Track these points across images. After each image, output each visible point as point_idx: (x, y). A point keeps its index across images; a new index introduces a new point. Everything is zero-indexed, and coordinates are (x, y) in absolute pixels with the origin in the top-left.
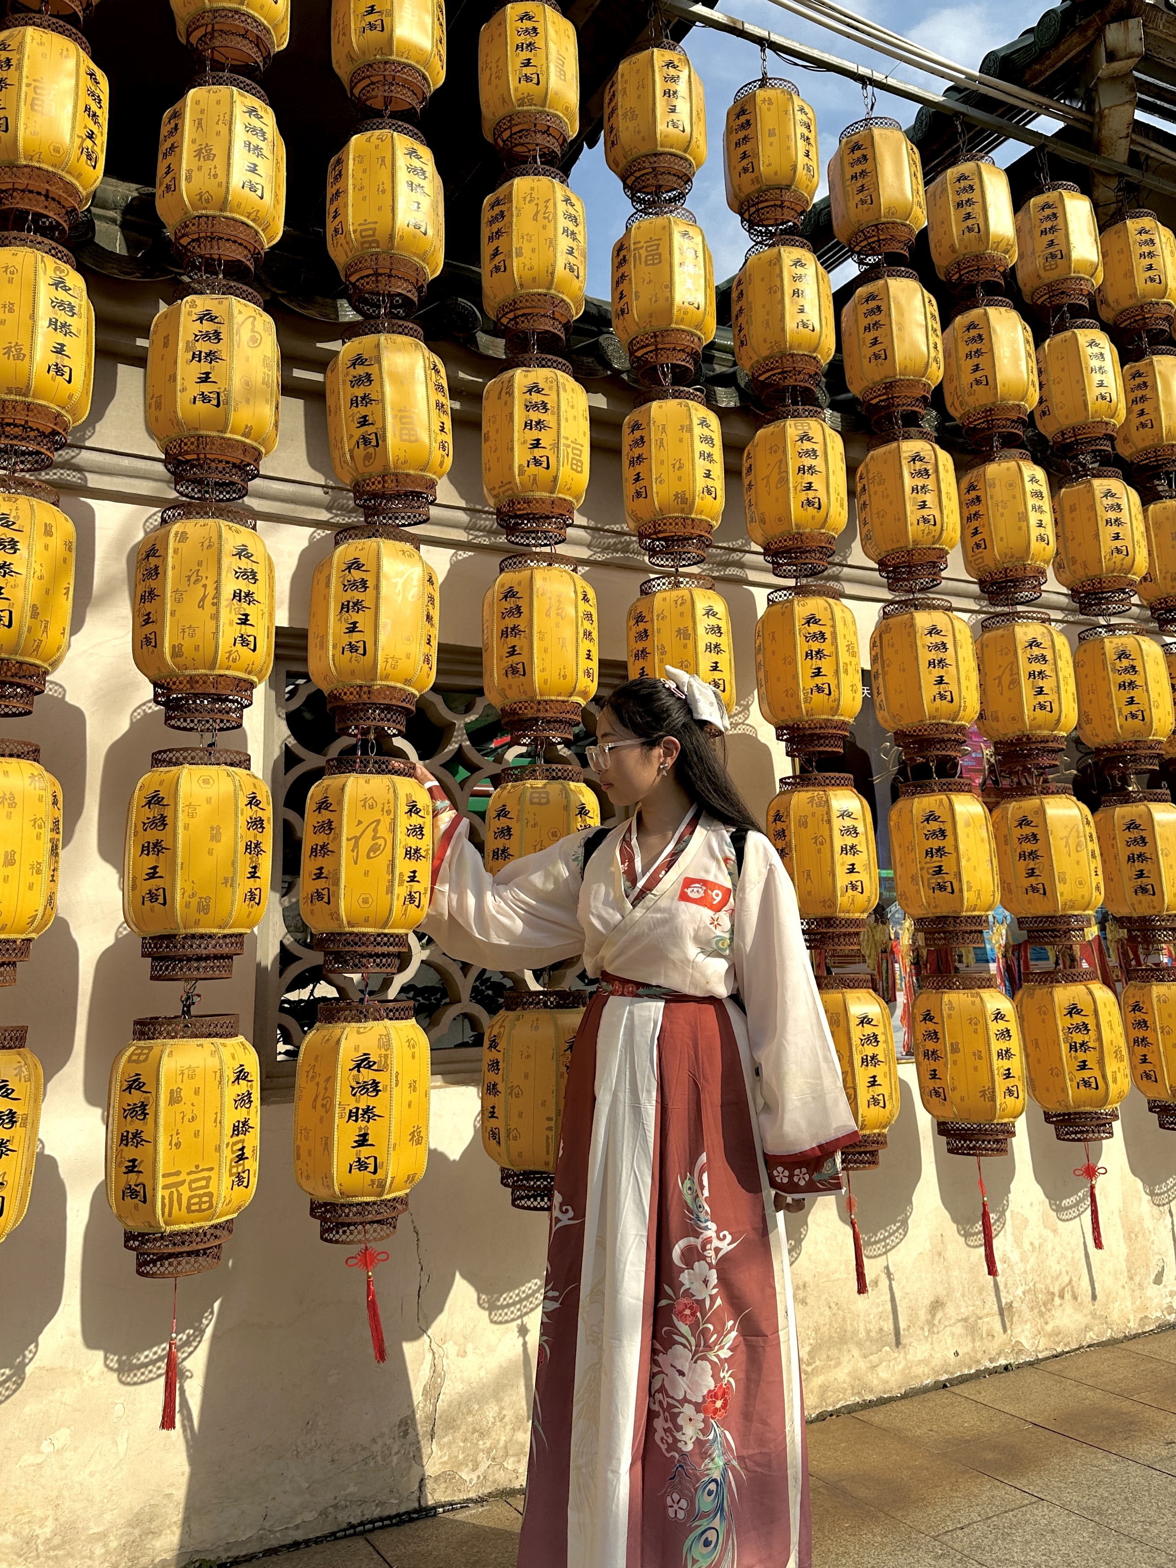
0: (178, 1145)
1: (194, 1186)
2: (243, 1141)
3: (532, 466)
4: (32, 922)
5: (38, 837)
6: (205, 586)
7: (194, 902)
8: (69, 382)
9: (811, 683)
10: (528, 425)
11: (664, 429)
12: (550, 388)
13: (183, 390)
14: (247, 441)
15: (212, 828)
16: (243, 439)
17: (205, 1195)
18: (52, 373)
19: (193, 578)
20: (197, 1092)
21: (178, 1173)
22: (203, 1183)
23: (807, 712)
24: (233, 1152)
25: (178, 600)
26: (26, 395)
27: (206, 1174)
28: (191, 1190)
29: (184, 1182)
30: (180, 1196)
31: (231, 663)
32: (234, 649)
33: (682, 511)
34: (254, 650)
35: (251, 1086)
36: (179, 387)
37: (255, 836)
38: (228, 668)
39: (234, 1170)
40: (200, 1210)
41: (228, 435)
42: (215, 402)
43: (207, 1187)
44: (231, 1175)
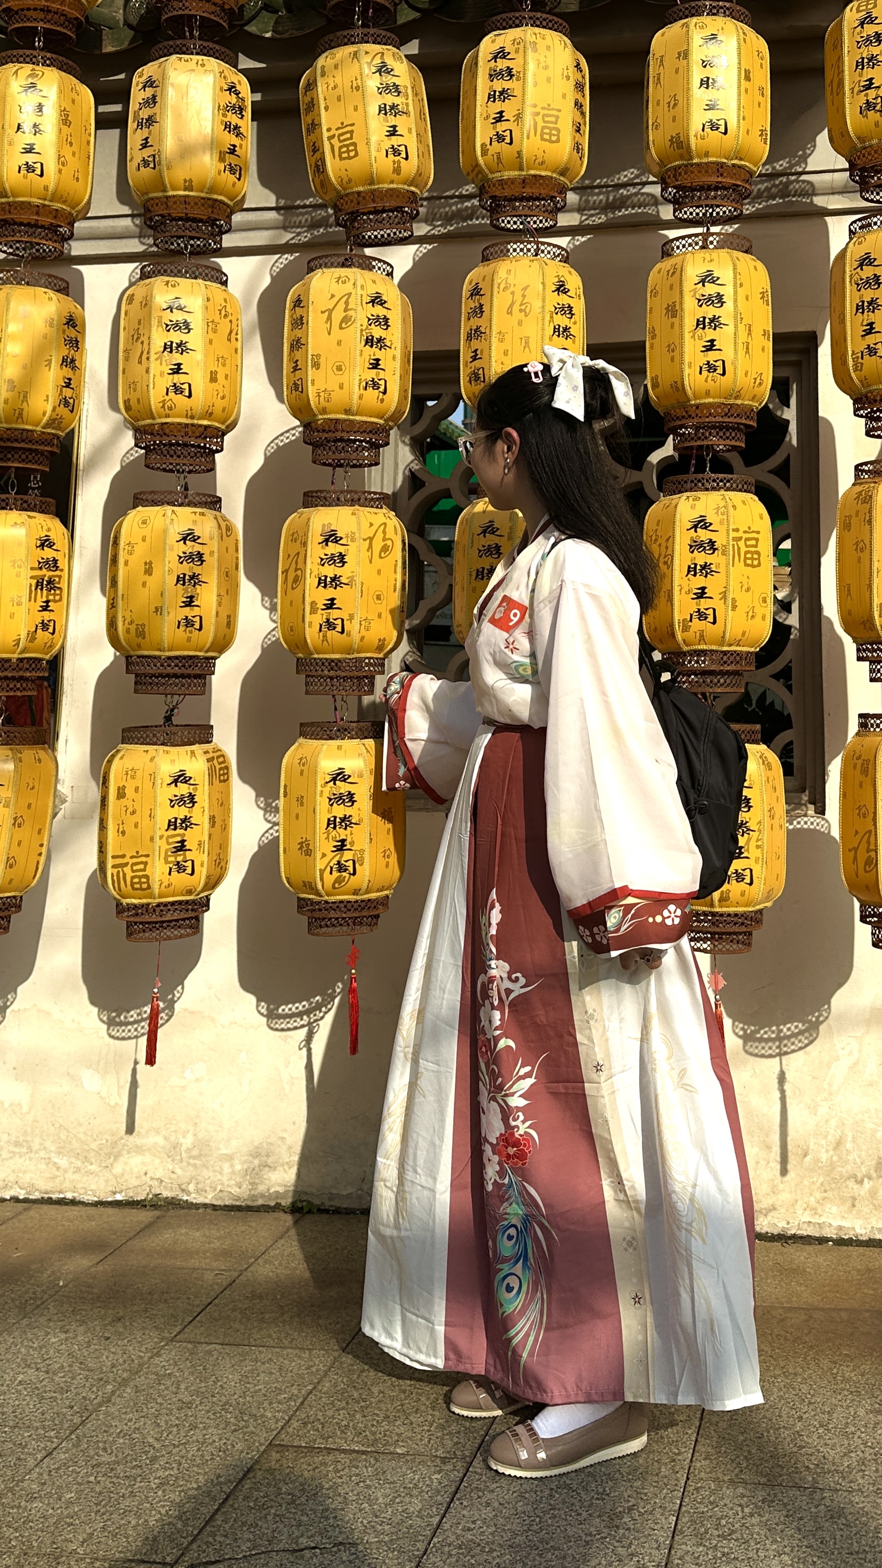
0: (123, 833)
1: (135, 868)
2: (184, 835)
3: (495, 144)
4: (18, 644)
5: (18, 575)
6: (142, 343)
7: (133, 627)
8: (42, 175)
9: (862, 345)
10: (491, 98)
11: (662, 61)
12: (517, 51)
13: (131, 160)
14: (191, 194)
15: (146, 564)
16: (187, 193)
17: (144, 876)
18: (23, 172)
19: (135, 337)
20: (137, 790)
21: (123, 856)
22: (142, 866)
24: (168, 843)
25: (127, 359)
26: (6, 196)
27: (144, 859)
28: (133, 871)
29: (127, 864)
30: (124, 875)
31: (167, 411)
32: (167, 398)
33: (681, 157)
34: (190, 396)
35: (196, 790)
36: (129, 158)
37: (192, 568)
38: (167, 416)
39: (172, 859)
40: (142, 889)
41: (171, 193)
42: (152, 165)
43: (144, 870)
44: (167, 862)
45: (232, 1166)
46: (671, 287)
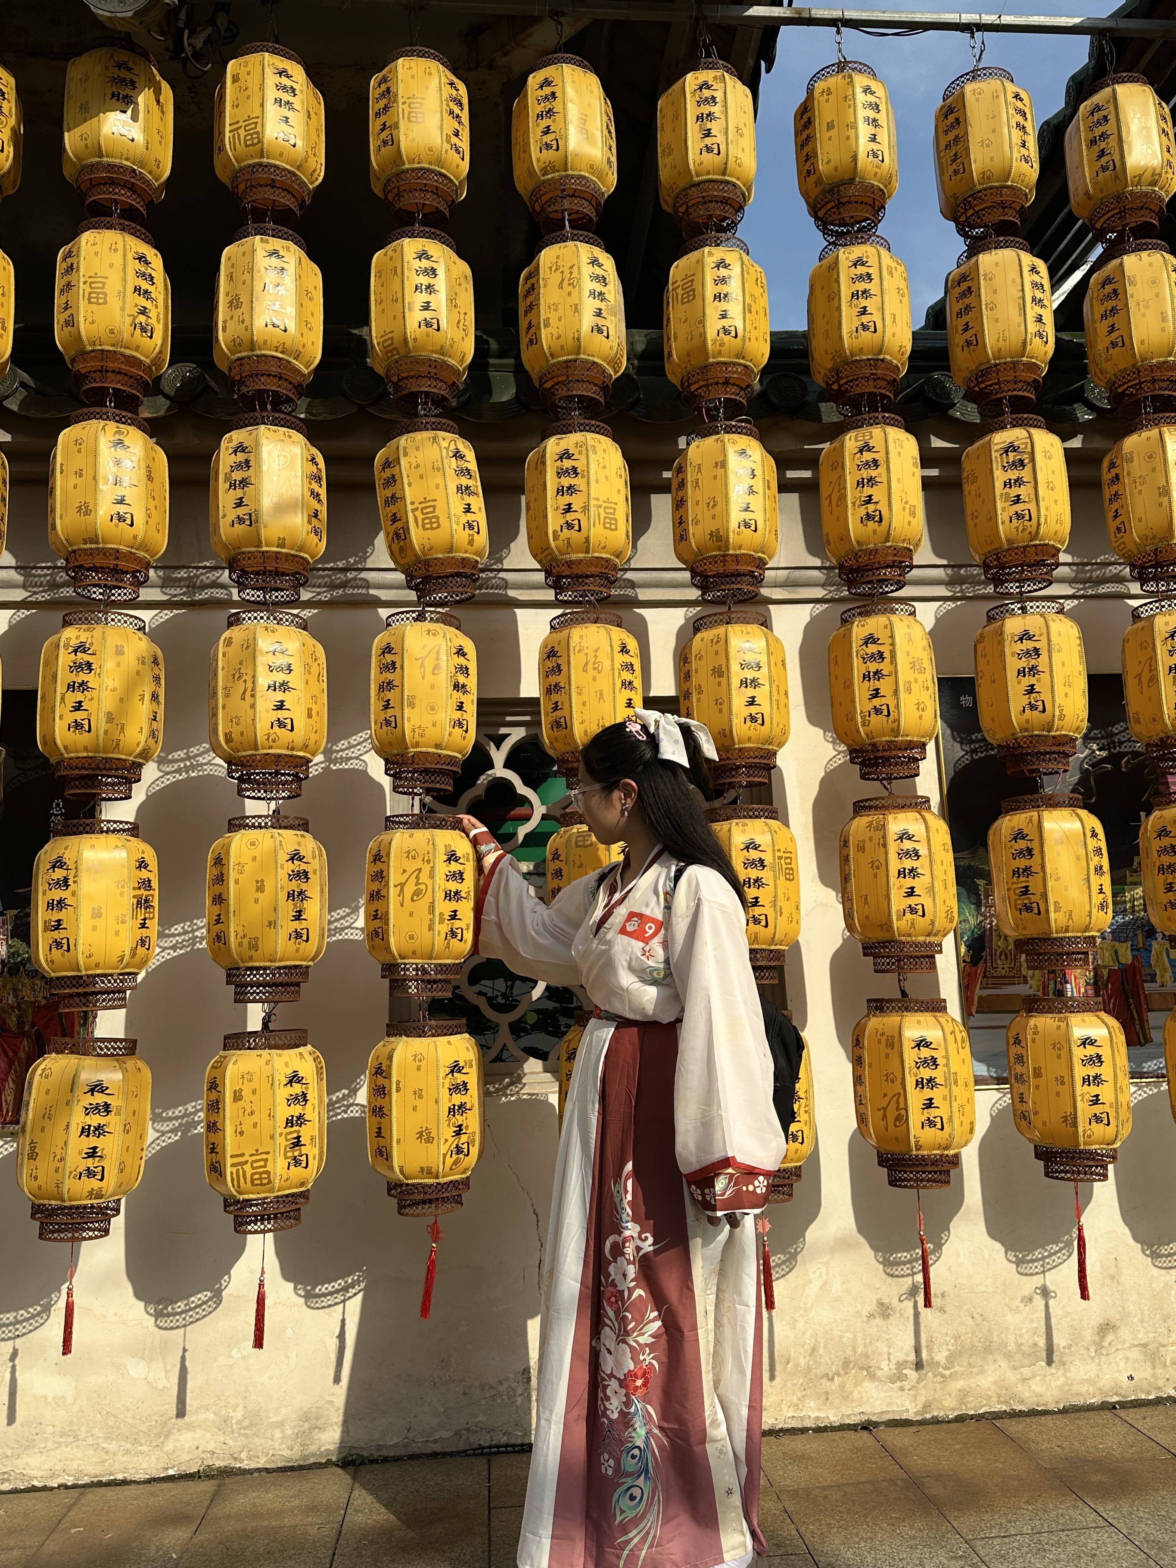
0: (242, 1133)
1: (255, 1165)
2: (299, 1131)
3: (565, 530)
4: (122, 960)
5: (122, 895)
6: (245, 681)
7: (245, 941)
8: (132, 525)
9: (869, 706)
10: (560, 491)
11: (699, 468)
12: (580, 453)
13: (224, 516)
14: (283, 550)
15: (257, 882)
16: (279, 550)
17: (264, 1172)
18: (114, 520)
19: (237, 676)
20: (254, 1092)
21: (242, 1155)
22: (262, 1163)
23: (867, 735)
24: (287, 1140)
25: (227, 696)
26: (97, 542)
27: (264, 1156)
28: (253, 1168)
29: (246, 1162)
30: (244, 1172)
31: (271, 743)
32: (272, 731)
33: (719, 549)
34: (292, 730)
35: (307, 1088)
36: (221, 514)
37: (299, 886)
38: (270, 748)
39: (289, 1154)
40: (262, 1184)
41: (265, 549)
42: (247, 522)
43: (265, 1166)
44: (286, 1158)
45: (283, 1431)
46: (717, 653)
